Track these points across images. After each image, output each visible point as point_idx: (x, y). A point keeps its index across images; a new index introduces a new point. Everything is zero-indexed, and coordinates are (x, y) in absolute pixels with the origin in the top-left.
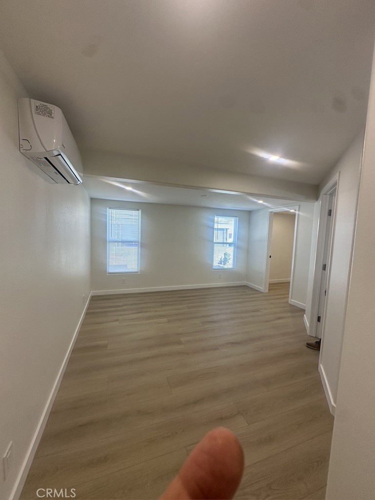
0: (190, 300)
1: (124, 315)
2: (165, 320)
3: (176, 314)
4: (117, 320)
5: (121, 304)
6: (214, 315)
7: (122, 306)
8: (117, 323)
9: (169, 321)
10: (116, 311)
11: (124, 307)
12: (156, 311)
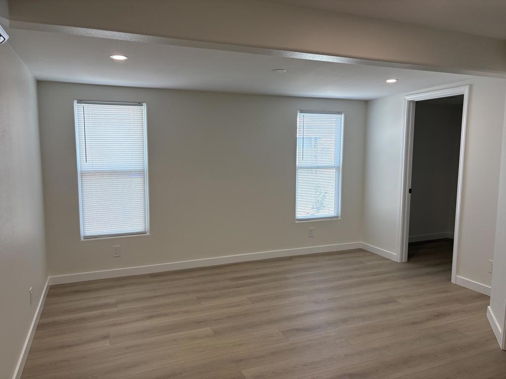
0: (254, 284)
1: (120, 324)
2: (207, 330)
3: (229, 317)
4: (105, 337)
5: (113, 300)
6: (305, 314)
7: (115, 305)
8: (106, 344)
9: (216, 333)
10: (103, 316)
11: (121, 307)
12: (186, 312)
